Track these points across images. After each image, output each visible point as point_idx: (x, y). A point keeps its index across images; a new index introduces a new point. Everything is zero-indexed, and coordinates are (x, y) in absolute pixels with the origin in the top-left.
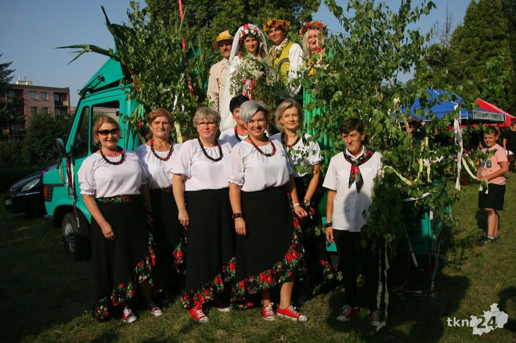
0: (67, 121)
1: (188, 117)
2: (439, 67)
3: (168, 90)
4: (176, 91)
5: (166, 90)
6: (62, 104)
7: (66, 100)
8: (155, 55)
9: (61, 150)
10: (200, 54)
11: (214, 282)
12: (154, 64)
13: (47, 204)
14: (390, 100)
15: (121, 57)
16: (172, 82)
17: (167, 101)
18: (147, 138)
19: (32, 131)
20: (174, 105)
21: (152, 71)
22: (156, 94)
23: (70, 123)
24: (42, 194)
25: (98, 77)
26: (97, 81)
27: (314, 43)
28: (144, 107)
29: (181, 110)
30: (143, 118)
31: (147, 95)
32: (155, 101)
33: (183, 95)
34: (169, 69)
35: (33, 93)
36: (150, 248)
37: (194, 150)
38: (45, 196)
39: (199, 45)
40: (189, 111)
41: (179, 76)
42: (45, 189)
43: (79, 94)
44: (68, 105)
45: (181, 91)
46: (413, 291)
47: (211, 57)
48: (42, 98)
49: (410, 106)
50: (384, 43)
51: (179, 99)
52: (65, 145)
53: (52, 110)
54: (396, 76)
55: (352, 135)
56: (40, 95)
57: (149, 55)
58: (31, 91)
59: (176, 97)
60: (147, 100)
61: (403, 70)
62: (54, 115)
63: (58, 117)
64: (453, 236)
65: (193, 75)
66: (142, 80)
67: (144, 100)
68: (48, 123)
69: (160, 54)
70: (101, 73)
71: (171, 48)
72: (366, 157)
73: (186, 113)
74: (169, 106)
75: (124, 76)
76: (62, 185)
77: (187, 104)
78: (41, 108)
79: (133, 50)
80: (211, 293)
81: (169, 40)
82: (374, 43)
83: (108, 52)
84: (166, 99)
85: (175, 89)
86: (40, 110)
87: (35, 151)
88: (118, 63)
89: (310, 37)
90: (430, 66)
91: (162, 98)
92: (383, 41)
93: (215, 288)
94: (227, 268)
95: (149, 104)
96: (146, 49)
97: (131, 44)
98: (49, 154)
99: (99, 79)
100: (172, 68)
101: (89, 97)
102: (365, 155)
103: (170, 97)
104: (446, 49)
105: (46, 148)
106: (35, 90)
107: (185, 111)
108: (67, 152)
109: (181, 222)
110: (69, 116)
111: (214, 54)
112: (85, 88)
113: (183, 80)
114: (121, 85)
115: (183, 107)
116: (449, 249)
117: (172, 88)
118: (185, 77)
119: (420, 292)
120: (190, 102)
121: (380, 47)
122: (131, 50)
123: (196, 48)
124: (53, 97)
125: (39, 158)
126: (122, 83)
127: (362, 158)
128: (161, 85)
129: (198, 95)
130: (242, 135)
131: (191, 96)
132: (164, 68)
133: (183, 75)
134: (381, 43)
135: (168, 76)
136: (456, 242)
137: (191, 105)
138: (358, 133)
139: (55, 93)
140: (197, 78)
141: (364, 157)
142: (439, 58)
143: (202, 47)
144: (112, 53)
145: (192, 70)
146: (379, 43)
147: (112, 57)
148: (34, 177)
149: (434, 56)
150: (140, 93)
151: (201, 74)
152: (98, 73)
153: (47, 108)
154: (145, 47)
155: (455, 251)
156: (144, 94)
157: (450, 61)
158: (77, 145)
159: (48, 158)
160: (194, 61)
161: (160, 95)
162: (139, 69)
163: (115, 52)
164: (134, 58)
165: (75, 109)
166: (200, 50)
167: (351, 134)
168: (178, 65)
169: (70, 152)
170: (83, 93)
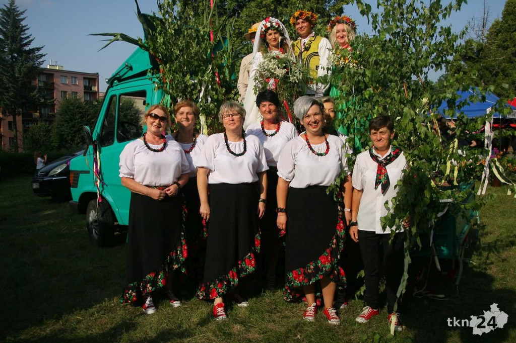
0: (95, 106)
1: (214, 110)
2: (473, 63)
3: (195, 81)
4: (203, 83)
5: (193, 81)
6: (91, 89)
7: (95, 86)
8: (183, 46)
9: (88, 137)
10: (228, 45)
11: (228, 276)
12: (182, 55)
13: (72, 190)
14: (419, 99)
15: (150, 46)
16: (200, 74)
17: (194, 92)
18: (173, 129)
19: (61, 115)
20: (201, 97)
21: (180, 62)
22: (183, 85)
23: (99, 108)
24: (68, 179)
25: (127, 66)
26: (125, 70)
27: (342, 37)
28: (171, 98)
29: (207, 102)
30: (169, 109)
31: (174, 86)
32: (182, 92)
33: (210, 87)
34: (196, 60)
35: (63, 77)
36: (183, 238)
37: (217, 144)
38: (71, 181)
39: (228, 36)
40: (216, 104)
41: (207, 67)
42: (72, 175)
43: (107, 82)
44: (97, 90)
45: (208, 83)
46: (435, 295)
47: (239, 48)
48: (72, 82)
49: (437, 107)
50: (416, 39)
51: (205, 91)
52: (92, 133)
53: (81, 95)
54: (427, 73)
55: (381, 132)
56: (70, 80)
57: (178, 45)
58: (62, 76)
59: (203, 89)
60: (174, 91)
61: (434, 68)
62: (83, 100)
63: (87, 102)
64: (479, 239)
65: (220, 67)
66: (170, 70)
67: (171, 91)
68: (78, 107)
69: (188, 46)
70: (129, 62)
71: (200, 39)
72: (394, 156)
73: (211, 105)
74: (195, 97)
75: (151, 66)
76: (88, 172)
77: (213, 96)
78: (70, 93)
79: (162, 40)
80: (225, 286)
81: (198, 31)
82: (406, 39)
83: (137, 41)
84: (192, 90)
85: (202, 80)
86: (69, 95)
87: (64, 135)
88: (147, 53)
89: (338, 32)
90: (464, 62)
91: (189, 90)
92: (414, 37)
93: (229, 282)
94: (243, 263)
95: (175, 95)
96: (175, 39)
97: (160, 34)
98: (77, 138)
99: (127, 69)
100: (200, 59)
101: (117, 85)
102: (392, 154)
103: (196, 88)
104: (482, 44)
105: (74, 133)
106: (65, 74)
107: (211, 103)
108: (94, 140)
109: (202, 216)
110: (97, 101)
111: (243, 44)
112: (114, 76)
113: (210, 71)
114: (149, 74)
115: (210, 99)
116: (475, 253)
117: (199, 79)
118: (212, 69)
119: (442, 296)
120: (216, 94)
121: (411, 43)
122: (160, 40)
123: (224, 39)
124: (83, 81)
125: (67, 142)
126: (150, 72)
127: (389, 157)
128: (188, 77)
129: (225, 87)
130: (268, 129)
131: (218, 88)
132: (191, 59)
133: (210, 67)
134: (413, 39)
135: (196, 67)
136: (482, 246)
137: (218, 98)
138: (388, 131)
139: (85, 78)
140: (224, 70)
141: (391, 157)
142: (473, 54)
143: (230, 39)
144: (141, 42)
145: (220, 62)
146: (410, 39)
147: (141, 46)
148: (62, 161)
149: (469, 51)
150: (167, 83)
151: (228, 66)
152: (127, 62)
153: (77, 93)
154: (174, 38)
155: (480, 255)
156: (171, 85)
157: (485, 57)
158: (104, 133)
159: (76, 142)
160: (221, 53)
161: (187, 87)
162: (167, 59)
163: (143, 41)
164: (162, 48)
165: (104, 95)
166: (228, 41)
167: (380, 130)
168: (206, 56)
169: (97, 140)
170: (111, 82)
